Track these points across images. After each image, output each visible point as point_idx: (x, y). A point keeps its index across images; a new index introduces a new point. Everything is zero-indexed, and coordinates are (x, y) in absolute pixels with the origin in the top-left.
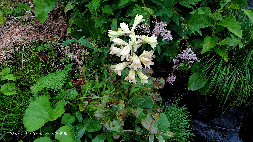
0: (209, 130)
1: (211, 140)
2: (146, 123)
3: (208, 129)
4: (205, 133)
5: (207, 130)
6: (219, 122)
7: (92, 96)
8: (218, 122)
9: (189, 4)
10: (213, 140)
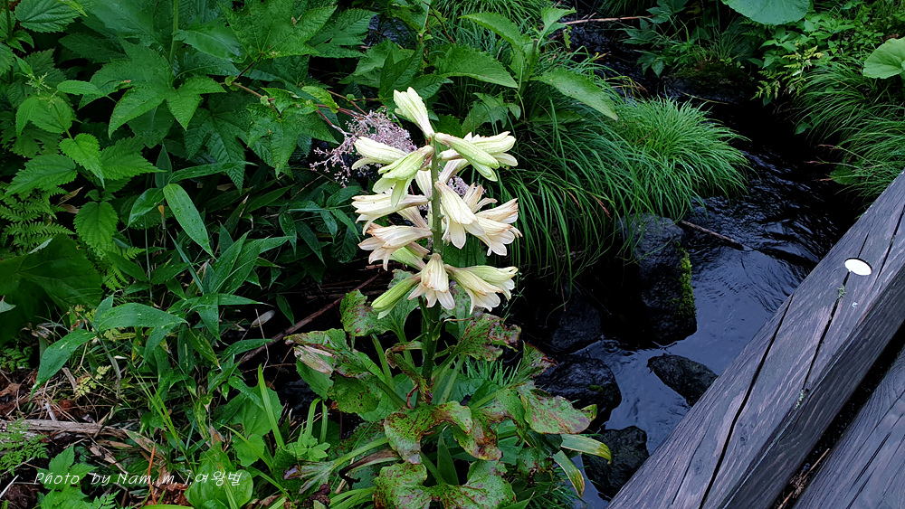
0: (569, 372)
1: (595, 393)
2: (541, 418)
3: (567, 371)
4: (570, 385)
5: (567, 374)
6: (567, 338)
7: (313, 476)
8: (564, 340)
9: (342, 46)
10: (597, 389)
